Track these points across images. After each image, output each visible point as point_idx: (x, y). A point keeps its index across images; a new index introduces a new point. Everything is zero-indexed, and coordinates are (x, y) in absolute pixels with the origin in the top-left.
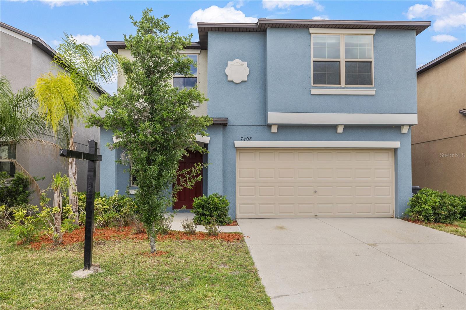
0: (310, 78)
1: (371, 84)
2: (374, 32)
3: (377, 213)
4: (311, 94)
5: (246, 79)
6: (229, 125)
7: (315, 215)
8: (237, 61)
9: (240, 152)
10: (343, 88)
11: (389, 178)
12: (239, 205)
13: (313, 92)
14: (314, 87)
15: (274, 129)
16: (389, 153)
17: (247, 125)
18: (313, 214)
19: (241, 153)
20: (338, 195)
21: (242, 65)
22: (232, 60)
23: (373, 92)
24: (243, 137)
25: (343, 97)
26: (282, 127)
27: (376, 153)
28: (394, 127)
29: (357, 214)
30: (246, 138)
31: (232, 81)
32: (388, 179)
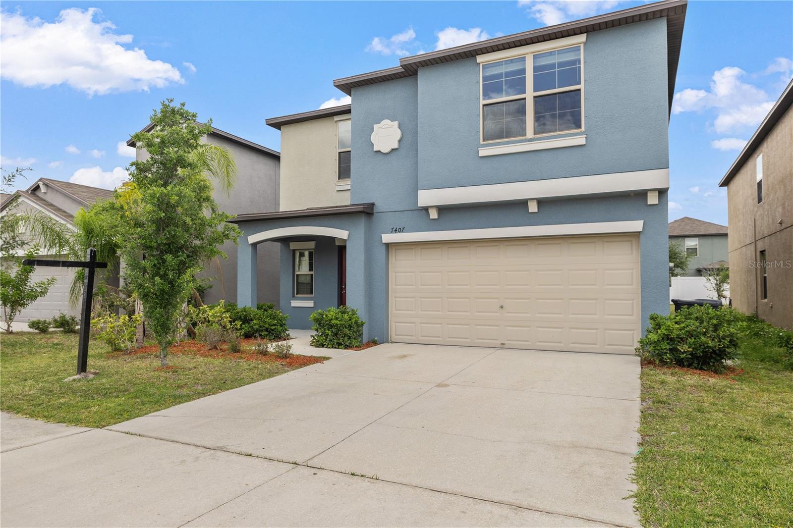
0: (479, 132)
1: (579, 127)
2: (583, 38)
3: (608, 345)
4: (480, 155)
5: (396, 146)
6: (376, 213)
7: (502, 344)
8: (386, 122)
9: (396, 249)
10: (530, 140)
11: (632, 284)
12: (394, 323)
13: (483, 152)
14: (484, 146)
15: (434, 214)
16: (631, 241)
17: (398, 210)
18: (499, 342)
19: (397, 251)
20: (539, 313)
21: (392, 126)
22: (379, 123)
23: (581, 140)
24: (393, 228)
25: (530, 154)
26: (443, 210)
27: (607, 242)
28: (632, 194)
29: (571, 345)
30: (397, 229)
31: (380, 151)
32: (629, 287)
